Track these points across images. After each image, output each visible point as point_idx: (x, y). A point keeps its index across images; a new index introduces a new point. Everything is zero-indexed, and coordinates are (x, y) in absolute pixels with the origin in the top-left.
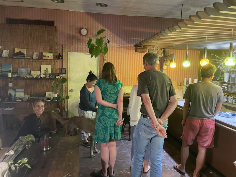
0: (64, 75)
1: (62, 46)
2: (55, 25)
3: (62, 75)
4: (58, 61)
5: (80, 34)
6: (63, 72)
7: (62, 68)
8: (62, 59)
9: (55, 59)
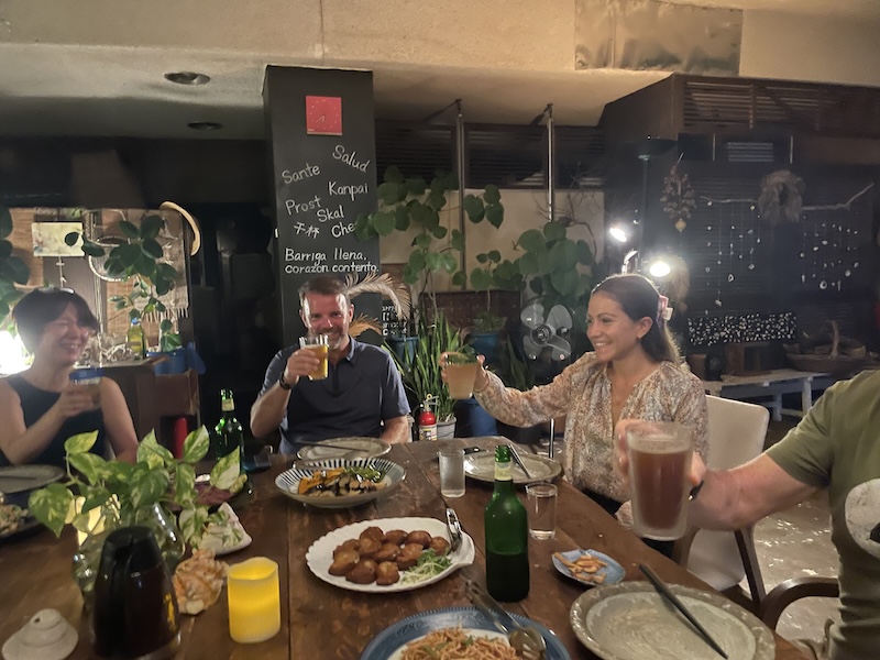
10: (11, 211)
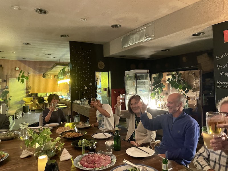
0: (7, 89)
1: (6, 76)
2: (3, 66)
3: (6, 89)
4: (4, 83)
5: (16, 70)
6: (7, 88)
7: (6, 86)
8: (6, 81)
9: (2, 82)
10: (163, 73)
